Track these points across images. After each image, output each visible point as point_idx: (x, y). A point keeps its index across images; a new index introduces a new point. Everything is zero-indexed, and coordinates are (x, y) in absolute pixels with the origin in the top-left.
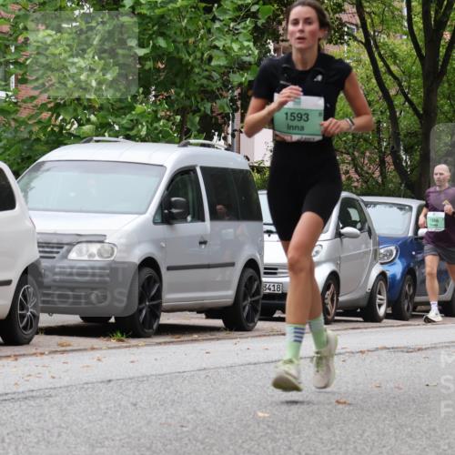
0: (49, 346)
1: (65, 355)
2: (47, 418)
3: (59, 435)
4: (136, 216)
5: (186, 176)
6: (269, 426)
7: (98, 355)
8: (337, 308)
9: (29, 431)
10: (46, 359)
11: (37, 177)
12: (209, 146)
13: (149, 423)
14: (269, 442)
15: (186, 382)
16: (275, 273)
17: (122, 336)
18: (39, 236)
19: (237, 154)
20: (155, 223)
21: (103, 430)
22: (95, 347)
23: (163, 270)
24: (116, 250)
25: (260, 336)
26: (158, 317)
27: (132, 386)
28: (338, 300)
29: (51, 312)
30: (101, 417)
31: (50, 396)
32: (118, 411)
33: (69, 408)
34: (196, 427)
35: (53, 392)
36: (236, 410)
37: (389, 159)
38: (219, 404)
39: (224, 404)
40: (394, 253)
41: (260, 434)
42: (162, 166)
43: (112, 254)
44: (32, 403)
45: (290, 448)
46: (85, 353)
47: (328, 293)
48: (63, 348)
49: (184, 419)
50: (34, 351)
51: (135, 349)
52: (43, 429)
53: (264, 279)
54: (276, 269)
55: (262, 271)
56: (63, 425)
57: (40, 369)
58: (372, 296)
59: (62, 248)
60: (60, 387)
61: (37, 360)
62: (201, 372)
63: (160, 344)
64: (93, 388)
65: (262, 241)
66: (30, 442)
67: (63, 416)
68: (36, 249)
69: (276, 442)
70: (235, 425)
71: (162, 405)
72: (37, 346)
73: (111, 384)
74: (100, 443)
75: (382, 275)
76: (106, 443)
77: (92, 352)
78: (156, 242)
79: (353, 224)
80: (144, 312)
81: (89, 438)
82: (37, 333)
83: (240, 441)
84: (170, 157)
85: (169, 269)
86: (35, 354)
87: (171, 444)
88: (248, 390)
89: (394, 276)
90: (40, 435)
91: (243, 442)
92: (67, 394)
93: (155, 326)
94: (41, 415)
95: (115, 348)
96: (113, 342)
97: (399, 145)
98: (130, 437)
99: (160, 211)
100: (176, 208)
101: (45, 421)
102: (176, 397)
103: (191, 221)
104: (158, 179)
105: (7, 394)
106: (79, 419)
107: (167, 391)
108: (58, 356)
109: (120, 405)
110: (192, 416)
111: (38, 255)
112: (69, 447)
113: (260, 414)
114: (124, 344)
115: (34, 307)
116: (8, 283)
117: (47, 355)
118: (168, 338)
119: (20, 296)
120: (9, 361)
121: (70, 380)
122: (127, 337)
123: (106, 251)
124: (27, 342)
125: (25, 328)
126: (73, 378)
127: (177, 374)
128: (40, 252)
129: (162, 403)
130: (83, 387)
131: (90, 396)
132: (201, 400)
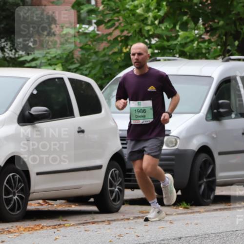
0: (133, 213)
4: (192, 115)
15: (238, 238)
17: (187, 205)
18: (120, 132)
20: (207, 120)
23: (216, 155)
24: (178, 141)
26: (213, 190)
27: (198, 242)
29: (133, 188)
42: (210, 77)
43: (176, 144)
50: (122, 217)
51: (198, 214)
57: (127, 230)
61: (126, 222)
63: (216, 210)
64: (169, 243)
68: (119, 142)
72: (124, 213)
73: (181, 241)
80: (203, 187)
82: (123, 204)
85: (220, 154)
86: (122, 220)
93: (212, 197)
95: (182, 214)
99: (211, 111)
100: (222, 108)
103: (235, 118)
104: (207, 87)
111: (120, 147)
115: (120, 184)
116: (100, 167)
117: (132, 220)
118: (222, 206)
119: (109, 177)
120: (104, 224)
121: (151, 238)
122: (192, 205)
123: (172, 142)
124: (116, 210)
125: (114, 200)
126: (153, 236)
127: (232, 232)
128: (122, 144)
130: (161, 243)
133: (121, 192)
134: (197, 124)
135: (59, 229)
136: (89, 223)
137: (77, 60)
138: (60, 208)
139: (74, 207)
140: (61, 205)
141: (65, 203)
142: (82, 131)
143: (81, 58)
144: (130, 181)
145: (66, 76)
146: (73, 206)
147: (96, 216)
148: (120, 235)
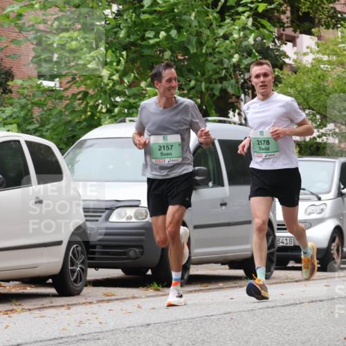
0: (96, 296)
1: (110, 304)
7: (139, 303)
8: (342, 258)
10: (95, 307)
11: (80, 152)
12: (224, 122)
15: (213, 324)
17: (158, 286)
18: (84, 203)
22: (136, 295)
23: (191, 228)
25: (277, 283)
26: (188, 269)
27: (167, 329)
28: (342, 250)
29: (97, 267)
31: (99, 339)
35: (101, 336)
46: (126, 301)
47: (334, 244)
48: (109, 298)
50: (84, 301)
53: (278, 234)
55: (275, 227)
57: (89, 316)
59: (103, 212)
60: (107, 331)
61: (87, 308)
62: (226, 316)
63: (191, 292)
64: (135, 332)
68: (82, 214)
71: (194, 345)
72: (86, 297)
73: (149, 328)
77: (133, 301)
82: (86, 286)
85: (196, 227)
86: (84, 303)
88: (268, 330)
92: (113, 337)
93: (186, 277)
95: (153, 296)
96: (150, 292)
100: (199, 176)
102: (205, 338)
103: (212, 187)
105: (61, 338)
107: (198, 333)
108: (105, 305)
109: (158, 345)
111: (84, 219)
114: (160, 293)
115: (83, 263)
116: (60, 243)
117: (95, 304)
118: (197, 287)
119: (70, 254)
120: (63, 309)
121: (115, 324)
122: (163, 287)
123: (142, 214)
124: (78, 293)
125: (76, 281)
126: (118, 323)
127: (207, 318)
128: (86, 216)
129: (193, 343)
130: (126, 331)
131: (132, 337)
132: (228, 339)
133: (84, 271)
135: (11, 315)
136: (46, 307)
137: (37, 120)
138: (14, 291)
139: (30, 290)
140: (14, 287)
141: (19, 285)
142: (41, 202)
143: (41, 118)
144: (93, 259)
145: (23, 138)
146: (28, 288)
147: (54, 299)
148: (81, 322)
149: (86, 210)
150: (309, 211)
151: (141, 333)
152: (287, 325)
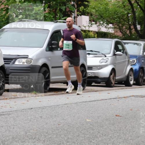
0: (9, 96)
1: (15, 99)
2: (9, 122)
3: (14, 128)
4: (39, 48)
5: (57, 33)
6: (91, 125)
7: (27, 99)
8: (115, 82)
9: (2, 127)
10: (8, 101)
11: (2, 34)
12: (65, 22)
13: (47, 124)
14: (91, 130)
15: (60, 109)
16: (92, 69)
18: (4, 56)
19: (76, 25)
20: (46, 51)
21: (30, 126)
23: (50, 68)
24: (32, 61)
25: (87, 92)
26: (49, 85)
27: (40, 110)
28: (115, 78)
29: (9, 84)
30: (29, 122)
31: (10, 114)
32: (35, 119)
33: (17, 118)
34: (64, 125)
35: (11, 113)
36: (79, 119)
37: (132, 27)
38: (72, 117)
39: (74, 116)
40: (136, 61)
41: (88, 127)
42: (48, 30)
43: (31, 62)
44: (3, 117)
45: (99, 133)
47: (111, 76)
48: (15, 97)
49: (60, 122)
50: (3, 98)
51: (41, 97)
52: (7, 126)
53: (88, 71)
54: (92, 67)
55: (87, 68)
56: (15, 125)
57: (6, 104)
58: (128, 77)
59: (12, 60)
60: (14, 111)
61: (5, 101)
62: (65, 105)
63: (50, 95)
64: (26, 111)
65: (86, 57)
66: (3, 131)
67: (15, 121)
68: (3, 61)
69: (93, 130)
70: (78, 125)
71: (51, 117)
72: (4, 96)
73: (32, 110)
74: (29, 131)
75: (131, 69)
76: (31, 131)
77: (25, 98)
78: (47, 58)
79: (120, 51)
81: (25, 129)
82: (4, 92)
83: (80, 130)
84: (51, 27)
85: (52, 67)
86: (4, 99)
87: (55, 131)
88: (83, 112)
89: (136, 70)
90: (6, 128)
91: (82, 130)
92: (16, 113)
93: (48, 88)
94: (7, 121)
97: (136, 22)
98: (40, 129)
99: (48, 47)
100: (54, 45)
101: (8, 123)
102: (56, 114)
103: (60, 50)
104: (47, 35)
106: (21, 122)
107: (53, 112)
108: (13, 100)
109: (36, 117)
110: (62, 121)
112: (17, 133)
113: (88, 120)
115: (3, 82)
117: (8, 99)
118: (53, 93)
121: (17, 108)
123: (29, 61)
127: (57, 106)
128: (4, 62)
129: (51, 116)
130: (22, 111)
131: (24, 114)
132: (66, 115)
133: (4, 85)
134: (42, 53)
148: (2, 107)
149: (5, 59)
150: (101, 61)
151: (29, 112)
152: (92, 110)
